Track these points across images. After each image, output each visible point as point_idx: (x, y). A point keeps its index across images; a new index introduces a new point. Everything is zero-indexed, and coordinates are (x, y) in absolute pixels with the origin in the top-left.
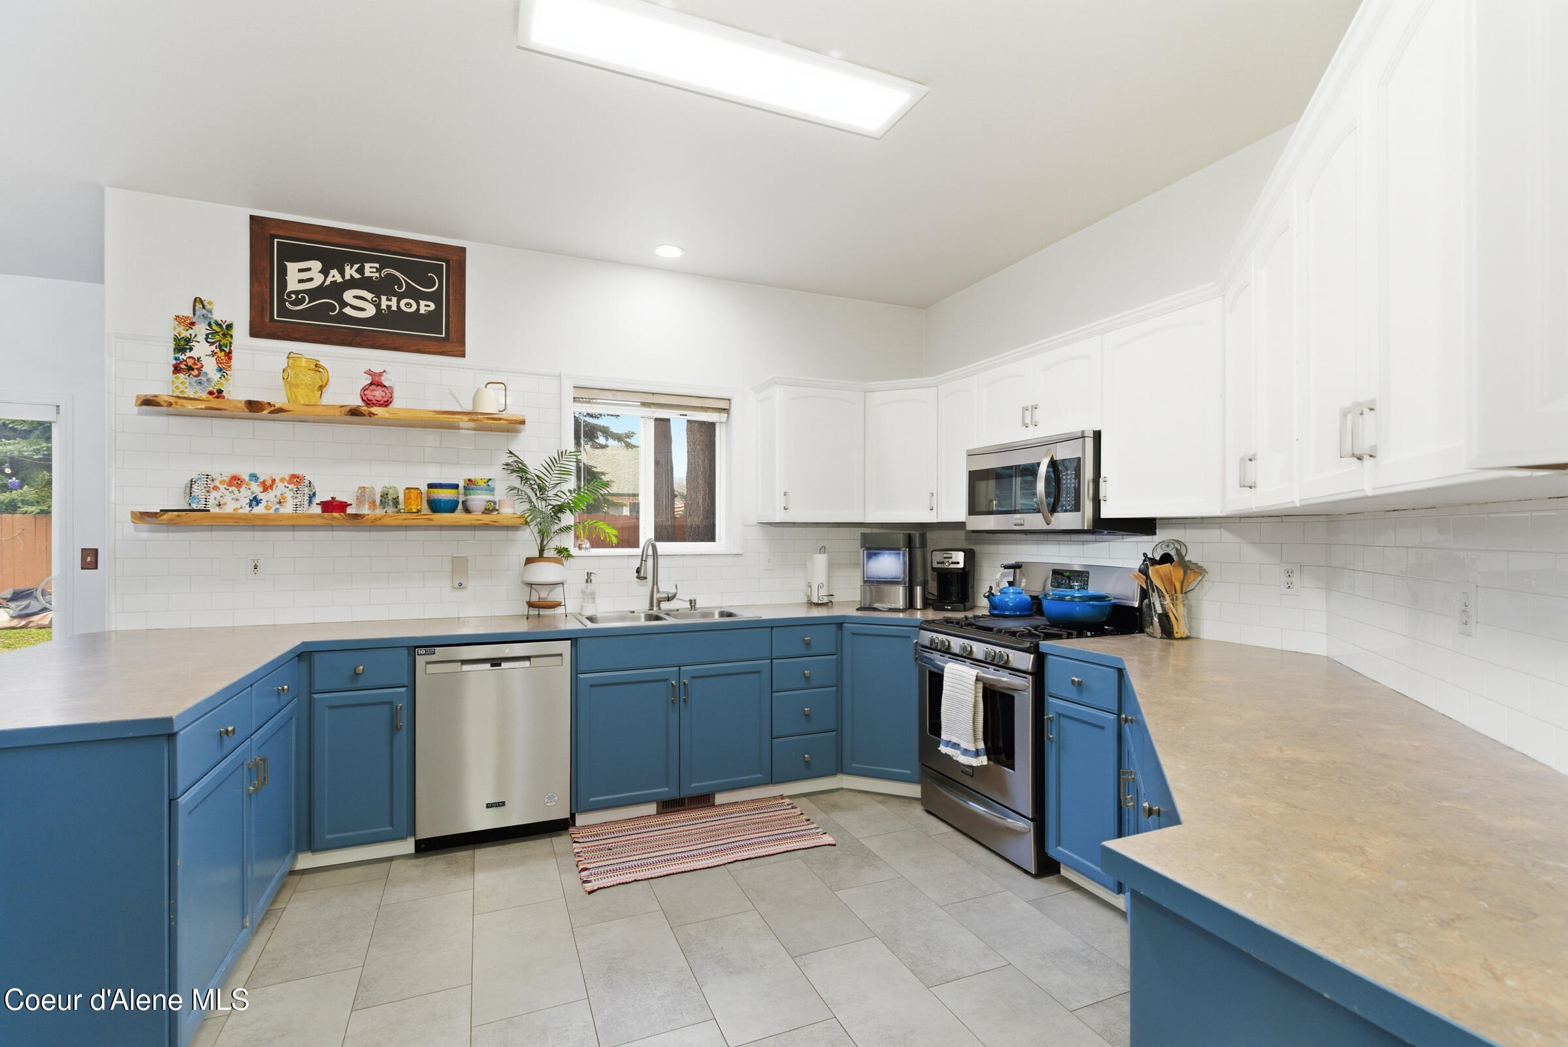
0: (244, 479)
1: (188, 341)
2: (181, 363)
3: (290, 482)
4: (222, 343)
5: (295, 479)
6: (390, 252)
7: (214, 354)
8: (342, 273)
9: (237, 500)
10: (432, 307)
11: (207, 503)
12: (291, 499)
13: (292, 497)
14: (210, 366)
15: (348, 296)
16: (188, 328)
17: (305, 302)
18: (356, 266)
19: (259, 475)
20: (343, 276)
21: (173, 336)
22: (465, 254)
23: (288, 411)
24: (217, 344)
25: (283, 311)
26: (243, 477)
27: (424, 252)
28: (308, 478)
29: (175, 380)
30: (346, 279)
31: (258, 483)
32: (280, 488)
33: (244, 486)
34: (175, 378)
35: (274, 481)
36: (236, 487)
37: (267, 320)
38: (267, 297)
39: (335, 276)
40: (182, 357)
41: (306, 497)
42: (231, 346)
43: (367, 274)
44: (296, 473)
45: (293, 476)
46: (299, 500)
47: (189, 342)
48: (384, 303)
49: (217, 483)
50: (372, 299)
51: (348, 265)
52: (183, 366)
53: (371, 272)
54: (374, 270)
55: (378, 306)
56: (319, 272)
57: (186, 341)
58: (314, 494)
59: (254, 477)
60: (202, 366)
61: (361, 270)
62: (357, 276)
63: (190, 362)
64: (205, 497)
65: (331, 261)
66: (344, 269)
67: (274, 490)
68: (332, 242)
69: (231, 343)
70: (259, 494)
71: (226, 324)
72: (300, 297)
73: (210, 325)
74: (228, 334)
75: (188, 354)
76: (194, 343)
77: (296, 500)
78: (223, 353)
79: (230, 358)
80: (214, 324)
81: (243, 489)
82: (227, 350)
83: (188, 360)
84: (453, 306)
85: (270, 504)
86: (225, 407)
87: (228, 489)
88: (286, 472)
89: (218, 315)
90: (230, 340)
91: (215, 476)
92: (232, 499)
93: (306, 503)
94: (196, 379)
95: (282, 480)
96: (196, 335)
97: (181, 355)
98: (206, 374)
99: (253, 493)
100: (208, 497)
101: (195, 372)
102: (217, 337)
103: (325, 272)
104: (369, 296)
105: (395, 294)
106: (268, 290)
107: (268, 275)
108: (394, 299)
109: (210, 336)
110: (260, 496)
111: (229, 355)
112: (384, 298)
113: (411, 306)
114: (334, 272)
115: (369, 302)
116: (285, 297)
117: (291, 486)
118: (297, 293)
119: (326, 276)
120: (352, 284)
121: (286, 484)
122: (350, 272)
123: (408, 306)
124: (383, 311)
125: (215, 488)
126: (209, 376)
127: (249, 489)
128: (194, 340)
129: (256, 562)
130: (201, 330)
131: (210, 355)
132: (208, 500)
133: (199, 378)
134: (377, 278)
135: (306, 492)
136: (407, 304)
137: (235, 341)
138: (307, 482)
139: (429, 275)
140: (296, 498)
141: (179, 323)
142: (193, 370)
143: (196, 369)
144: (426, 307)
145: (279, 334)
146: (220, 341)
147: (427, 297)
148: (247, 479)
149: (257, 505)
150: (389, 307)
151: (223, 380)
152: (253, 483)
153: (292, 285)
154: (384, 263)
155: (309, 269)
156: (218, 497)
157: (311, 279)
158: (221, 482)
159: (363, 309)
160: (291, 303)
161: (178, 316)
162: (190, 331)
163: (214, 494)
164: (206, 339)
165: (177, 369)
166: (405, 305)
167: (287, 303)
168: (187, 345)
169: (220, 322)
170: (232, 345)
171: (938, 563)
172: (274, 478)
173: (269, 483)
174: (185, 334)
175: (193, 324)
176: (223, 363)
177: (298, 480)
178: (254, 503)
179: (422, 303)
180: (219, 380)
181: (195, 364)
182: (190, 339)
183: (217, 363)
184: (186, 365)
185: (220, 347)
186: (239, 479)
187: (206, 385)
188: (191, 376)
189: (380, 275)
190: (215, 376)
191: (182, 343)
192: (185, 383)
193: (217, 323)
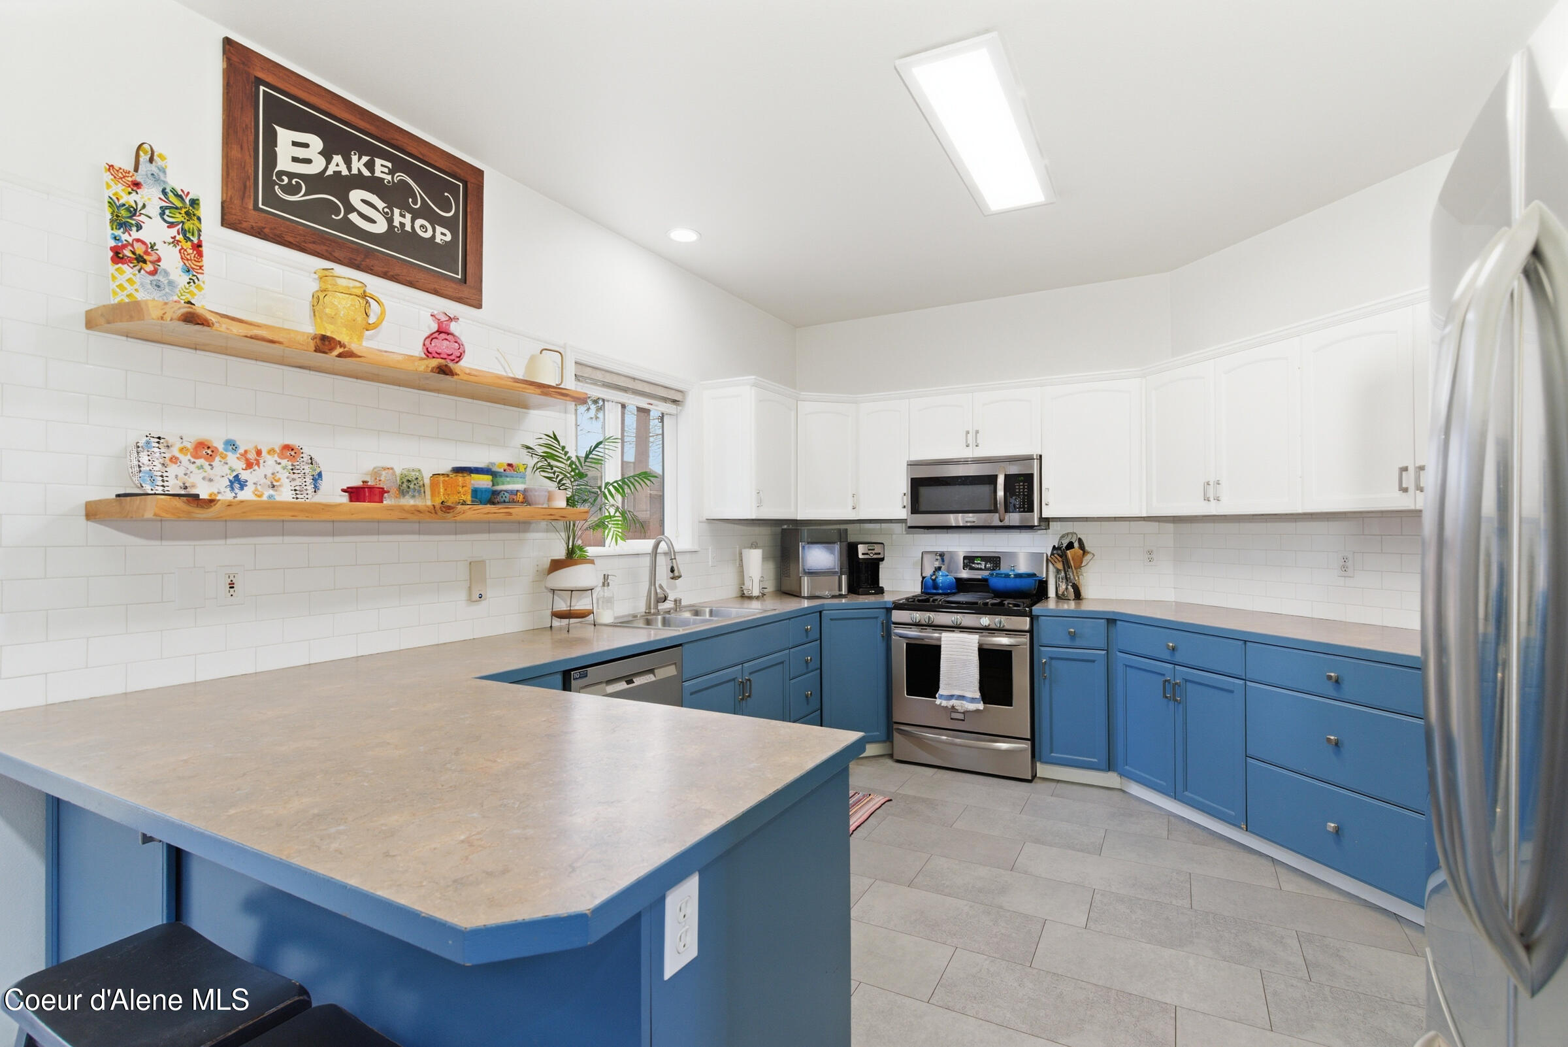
0: (216, 448)
1: (133, 212)
2: (124, 246)
3: (282, 456)
4: (186, 227)
5: (289, 451)
6: (405, 151)
7: (175, 242)
8: (348, 163)
9: (211, 480)
10: (448, 238)
11: (166, 484)
12: (288, 481)
13: (288, 478)
14: (171, 259)
15: (356, 196)
16: (130, 190)
17: (300, 192)
18: (365, 159)
19: (238, 443)
20: (349, 168)
21: (107, 199)
22: (483, 179)
23: (360, 357)
24: (180, 226)
25: (271, 199)
26: (215, 445)
27: (441, 163)
28: (308, 451)
29: (116, 274)
30: (352, 173)
31: (238, 455)
32: (270, 464)
33: (217, 459)
34: (117, 270)
35: (259, 453)
36: (206, 459)
37: (251, 206)
38: (251, 171)
39: (338, 164)
40: (125, 237)
41: (309, 480)
42: (199, 235)
43: (378, 174)
44: (287, 442)
45: (287, 447)
46: (298, 482)
47: (135, 215)
48: (397, 220)
49: (175, 452)
50: (383, 209)
51: (355, 154)
52: (127, 252)
53: (382, 172)
54: (386, 170)
55: (390, 221)
56: (319, 153)
57: (130, 212)
58: (320, 475)
59: (232, 445)
60: (159, 260)
61: (370, 166)
62: (366, 173)
63: (139, 249)
64: (160, 474)
65: (336, 144)
66: (351, 158)
67: (261, 465)
68: (339, 116)
69: (199, 231)
70: (242, 472)
71: (189, 198)
72: (294, 182)
73: (164, 192)
74: (194, 215)
75: (135, 234)
76: (142, 218)
77: (294, 483)
78: (189, 243)
79: (200, 254)
80: (171, 194)
81: (217, 461)
82: (195, 241)
83: (136, 245)
84: (470, 242)
85: (259, 487)
86: (281, 340)
87: (194, 463)
88: (278, 441)
89: (175, 181)
90: (198, 225)
91: (171, 439)
92: (204, 479)
93: (310, 488)
94: (151, 278)
95: (271, 451)
96: (144, 206)
97: (124, 233)
98: (166, 273)
99: (233, 471)
100: (165, 474)
101: (149, 267)
102: (178, 215)
103: (327, 154)
104: (380, 204)
105: (410, 210)
106: (252, 160)
107: (252, 138)
108: (408, 216)
109: (167, 212)
110: (244, 475)
111: (198, 247)
112: (397, 211)
113: (426, 231)
114: (338, 159)
115: (380, 213)
116: (274, 178)
117: (284, 462)
118: (291, 175)
119: (329, 162)
120: (359, 182)
121: (276, 458)
122: (358, 164)
123: (423, 228)
124: (396, 229)
125: (174, 460)
126: (172, 277)
127: (227, 463)
128: (141, 212)
129: (232, 578)
130: (150, 198)
131: (170, 244)
132: (165, 479)
133: (156, 277)
134: (389, 182)
135: (307, 471)
136: (422, 226)
137: (204, 226)
138: (306, 458)
139: (446, 194)
140: (294, 480)
141: (115, 177)
142: (145, 262)
143: (151, 262)
144: (442, 235)
145: (267, 231)
146: (183, 223)
147: (444, 222)
148: (220, 446)
149: (242, 488)
150: (402, 225)
151: (193, 288)
152: (229, 454)
153: (284, 163)
154: (398, 165)
155: (306, 146)
156: (181, 475)
157: (308, 161)
158: (182, 450)
159: (373, 221)
160: (282, 188)
161: (112, 166)
162: (134, 196)
163: (173, 470)
164: (162, 214)
165: (118, 256)
166: (421, 226)
167: (277, 187)
168: (131, 217)
169: (180, 193)
170: (202, 234)
171: (863, 554)
172: (259, 448)
173: (252, 456)
174: (129, 199)
175: (137, 185)
176: (191, 260)
177: (293, 453)
178: (237, 485)
179: (439, 229)
180: (187, 286)
181: (146, 253)
182: (135, 210)
183: (182, 258)
184: (134, 253)
185: (184, 232)
186: (209, 448)
187: (167, 290)
188: (142, 271)
189: (393, 178)
190: (182, 279)
191: (123, 213)
192: (135, 283)
193: (173, 191)
